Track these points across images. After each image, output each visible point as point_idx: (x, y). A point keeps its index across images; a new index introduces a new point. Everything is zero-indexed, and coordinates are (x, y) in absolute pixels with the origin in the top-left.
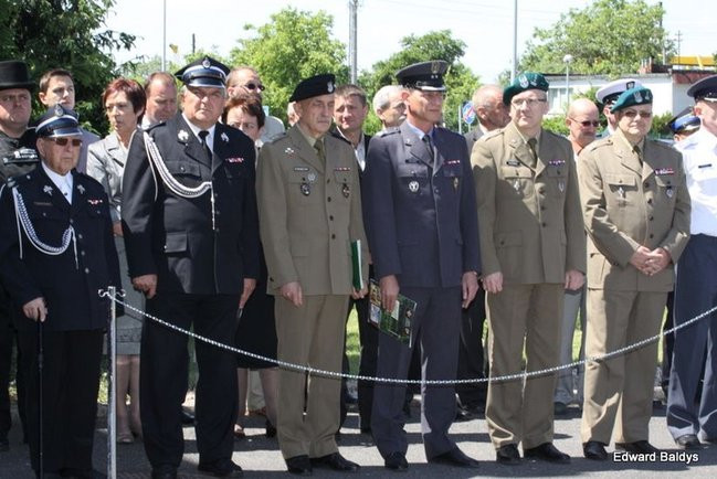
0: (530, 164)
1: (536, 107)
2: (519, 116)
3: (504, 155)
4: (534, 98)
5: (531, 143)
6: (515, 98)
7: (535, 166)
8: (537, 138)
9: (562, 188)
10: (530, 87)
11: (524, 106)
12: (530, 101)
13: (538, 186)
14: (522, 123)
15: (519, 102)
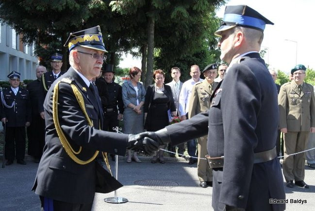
0: (298, 93)
1: (301, 75)
2: (296, 78)
3: (290, 91)
4: (301, 72)
5: (299, 87)
6: (295, 72)
7: (300, 94)
8: (302, 85)
9: (309, 101)
10: (300, 69)
11: (297, 75)
12: (299, 73)
13: (301, 101)
14: (297, 80)
15: (296, 74)
